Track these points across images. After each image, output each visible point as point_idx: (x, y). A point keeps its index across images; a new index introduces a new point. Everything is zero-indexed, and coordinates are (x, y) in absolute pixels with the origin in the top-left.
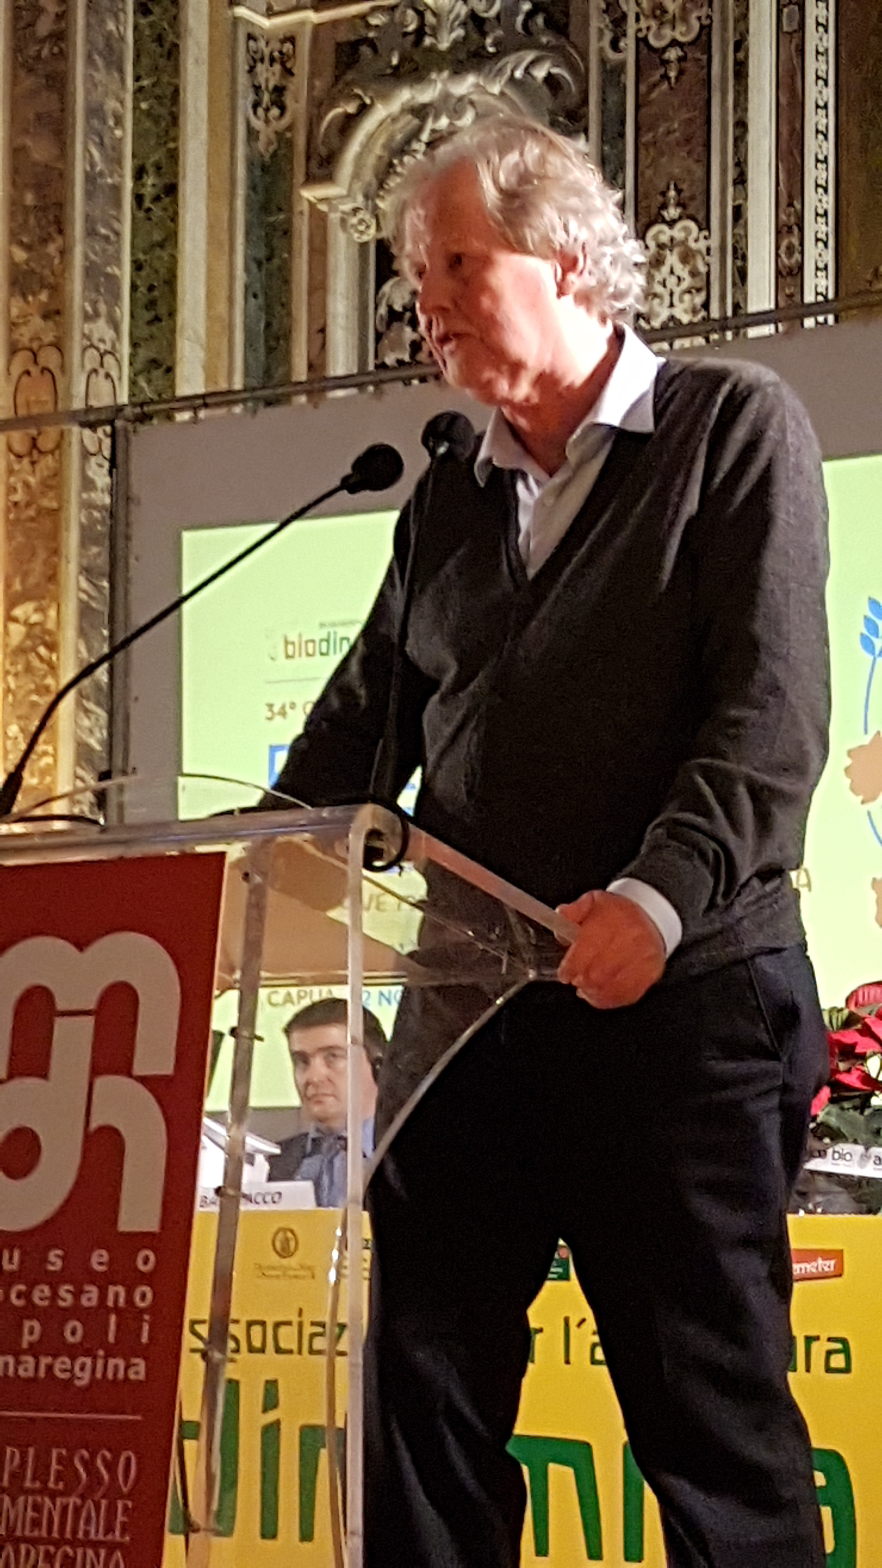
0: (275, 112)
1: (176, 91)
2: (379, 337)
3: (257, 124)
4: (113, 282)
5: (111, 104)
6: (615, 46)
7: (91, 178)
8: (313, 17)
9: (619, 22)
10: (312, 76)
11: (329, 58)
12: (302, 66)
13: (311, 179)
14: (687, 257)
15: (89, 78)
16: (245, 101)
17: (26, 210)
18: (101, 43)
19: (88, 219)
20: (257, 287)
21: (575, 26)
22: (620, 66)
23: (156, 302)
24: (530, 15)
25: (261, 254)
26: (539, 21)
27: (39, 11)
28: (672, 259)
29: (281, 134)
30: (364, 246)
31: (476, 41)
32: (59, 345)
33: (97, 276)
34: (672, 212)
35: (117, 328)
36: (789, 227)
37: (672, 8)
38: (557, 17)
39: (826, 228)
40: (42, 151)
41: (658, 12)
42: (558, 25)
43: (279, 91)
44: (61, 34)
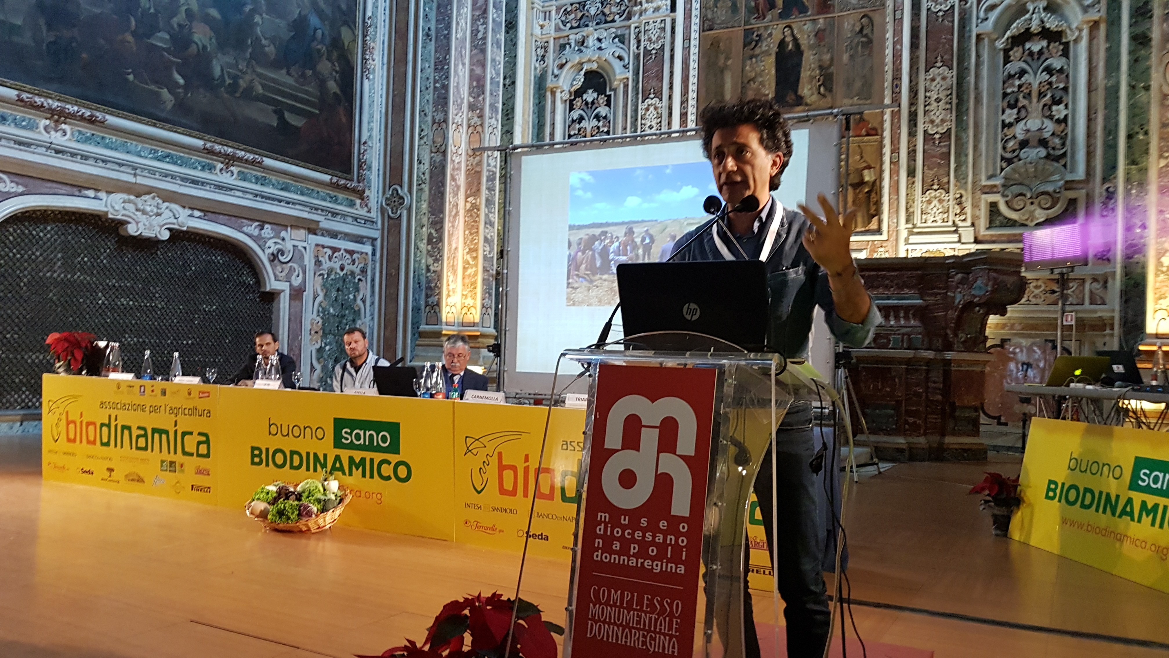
0: (542, 62)
1: (515, 56)
2: (569, 127)
3: (537, 65)
4: (497, 108)
5: (498, 58)
6: (638, 48)
7: (491, 78)
8: (554, 36)
9: (639, 42)
10: (554, 52)
11: (558, 48)
12: (551, 48)
13: (552, 81)
14: (656, 108)
15: (492, 50)
16: (534, 59)
17: (474, 88)
18: (495, 40)
19: (491, 90)
20: (536, 111)
21: (626, 42)
22: (639, 54)
23: (508, 114)
24: (614, 38)
25: (537, 102)
26: (617, 40)
27: (479, 32)
28: (652, 109)
29: (544, 69)
30: (566, 101)
31: (598, 45)
32: (481, 125)
33: (493, 106)
34: (652, 96)
35: (497, 121)
36: (684, 102)
37: (654, 39)
38: (622, 39)
39: (694, 102)
40: (478, 71)
41: (650, 40)
42: (622, 42)
43: (543, 56)
44: (484, 38)
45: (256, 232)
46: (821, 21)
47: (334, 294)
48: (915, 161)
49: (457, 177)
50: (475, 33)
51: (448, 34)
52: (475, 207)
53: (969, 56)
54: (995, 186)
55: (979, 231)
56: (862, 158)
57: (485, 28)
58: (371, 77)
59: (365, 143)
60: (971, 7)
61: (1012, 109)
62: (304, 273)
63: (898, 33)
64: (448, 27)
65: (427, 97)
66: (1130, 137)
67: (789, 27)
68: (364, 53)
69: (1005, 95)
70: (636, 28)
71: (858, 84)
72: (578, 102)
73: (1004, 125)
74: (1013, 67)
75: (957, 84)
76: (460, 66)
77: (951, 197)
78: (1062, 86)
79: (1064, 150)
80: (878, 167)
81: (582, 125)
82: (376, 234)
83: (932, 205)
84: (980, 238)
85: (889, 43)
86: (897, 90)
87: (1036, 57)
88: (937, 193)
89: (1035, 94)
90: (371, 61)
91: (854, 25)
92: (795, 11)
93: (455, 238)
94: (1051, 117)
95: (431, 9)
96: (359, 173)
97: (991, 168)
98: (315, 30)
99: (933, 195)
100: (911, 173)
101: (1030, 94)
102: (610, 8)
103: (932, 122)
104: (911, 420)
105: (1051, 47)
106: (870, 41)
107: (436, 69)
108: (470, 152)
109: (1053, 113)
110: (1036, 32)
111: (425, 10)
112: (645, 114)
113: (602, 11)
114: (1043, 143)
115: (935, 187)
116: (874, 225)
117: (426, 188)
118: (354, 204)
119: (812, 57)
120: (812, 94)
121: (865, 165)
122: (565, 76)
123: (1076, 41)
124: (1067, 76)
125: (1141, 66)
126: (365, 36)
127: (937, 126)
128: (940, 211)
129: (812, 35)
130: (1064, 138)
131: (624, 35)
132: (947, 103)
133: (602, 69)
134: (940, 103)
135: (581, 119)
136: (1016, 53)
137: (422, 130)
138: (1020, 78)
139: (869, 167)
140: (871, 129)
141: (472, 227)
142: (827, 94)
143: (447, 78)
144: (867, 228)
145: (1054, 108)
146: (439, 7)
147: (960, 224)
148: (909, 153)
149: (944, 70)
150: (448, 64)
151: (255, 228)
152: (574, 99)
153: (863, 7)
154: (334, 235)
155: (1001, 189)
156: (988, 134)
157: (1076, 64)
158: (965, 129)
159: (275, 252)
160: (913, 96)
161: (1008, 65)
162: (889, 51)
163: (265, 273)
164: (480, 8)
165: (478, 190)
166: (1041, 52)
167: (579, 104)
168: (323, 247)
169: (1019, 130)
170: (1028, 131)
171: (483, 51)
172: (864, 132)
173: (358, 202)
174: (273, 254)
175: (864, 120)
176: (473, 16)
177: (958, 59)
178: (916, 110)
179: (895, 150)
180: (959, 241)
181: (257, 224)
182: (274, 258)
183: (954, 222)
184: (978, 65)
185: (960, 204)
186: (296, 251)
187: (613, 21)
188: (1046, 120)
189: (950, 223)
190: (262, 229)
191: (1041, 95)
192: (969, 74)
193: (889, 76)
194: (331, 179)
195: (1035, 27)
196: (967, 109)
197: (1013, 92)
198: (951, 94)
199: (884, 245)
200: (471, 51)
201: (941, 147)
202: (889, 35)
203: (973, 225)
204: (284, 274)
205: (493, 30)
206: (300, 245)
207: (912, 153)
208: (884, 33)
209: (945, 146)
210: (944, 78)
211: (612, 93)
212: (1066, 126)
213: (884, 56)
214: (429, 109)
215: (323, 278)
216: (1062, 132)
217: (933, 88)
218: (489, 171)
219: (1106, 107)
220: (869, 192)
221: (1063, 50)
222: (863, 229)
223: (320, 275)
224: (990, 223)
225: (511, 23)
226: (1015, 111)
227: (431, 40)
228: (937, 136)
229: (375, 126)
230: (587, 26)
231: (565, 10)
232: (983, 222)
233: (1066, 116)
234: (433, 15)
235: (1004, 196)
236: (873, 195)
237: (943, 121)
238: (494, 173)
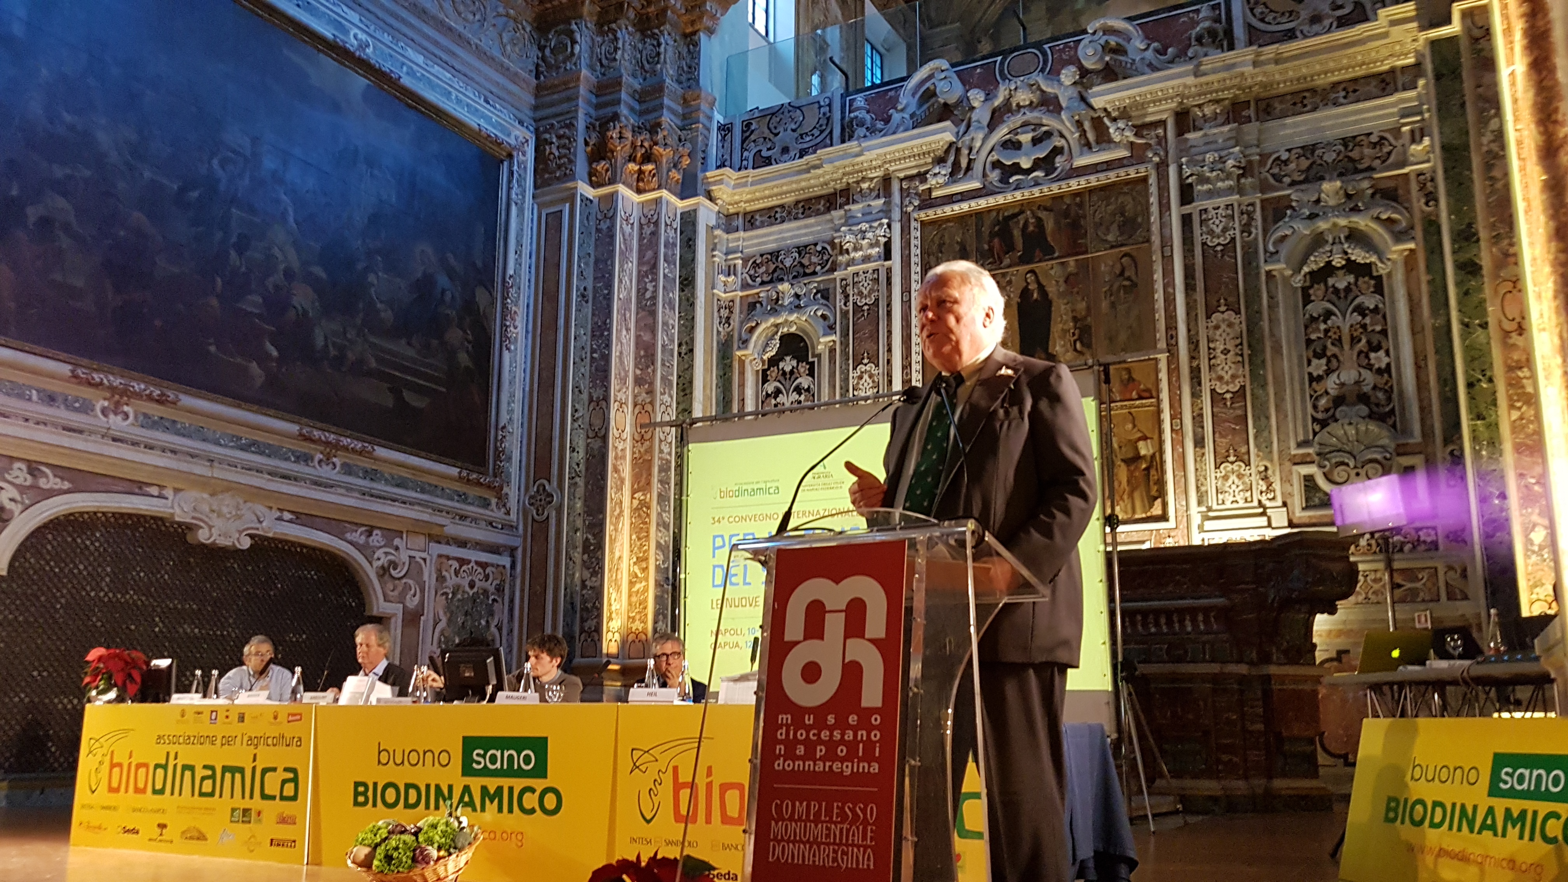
0: (727, 325)
1: (693, 318)
2: (763, 402)
3: (721, 329)
4: (670, 382)
5: (671, 322)
6: (845, 304)
7: (663, 346)
8: (740, 294)
9: (847, 297)
10: (741, 312)
11: (746, 307)
12: (737, 309)
13: (739, 348)
14: (871, 376)
15: (663, 312)
16: (716, 321)
17: (641, 358)
18: (667, 300)
19: (663, 360)
20: (720, 385)
21: (831, 297)
22: (848, 311)
23: (686, 389)
24: (816, 294)
25: (722, 373)
26: (819, 295)
27: (646, 290)
28: (866, 377)
29: (728, 333)
30: (758, 371)
31: (797, 302)
32: (652, 403)
33: (665, 380)
34: (866, 361)
35: (672, 398)
36: (906, 366)
37: (865, 292)
38: (825, 294)
39: (919, 367)
40: (647, 337)
41: (860, 294)
42: (826, 297)
43: (728, 318)
44: (654, 298)
45: (362, 540)
46: (1072, 263)
47: (460, 620)
48: (1203, 427)
49: (621, 468)
50: (641, 292)
51: (608, 294)
52: (644, 505)
53: (1260, 297)
54: (1309, 454)
55: (1293, 513)
56: (1134, 426)
57: (655, 286)
58: (512, 347)
59: (504, 427)
60: (1256, 239)
61: (1319, 358)
62: (422, 591)
63: (1168, 273)
64: (609, 286)
65: (583, 370)
66: (1470, 385)
67: (1032, 271)
68: (504, 318)
69: (1309, 342)
70: (842, 280)
71: (1123, 337)
72: (773, 372)
73: (1312, 379)
74: (1316, 308)
75: (1248, 330)
76: (624, 332)
77: (1253, 470)
78: (1378, 328)
79: (1391, 406)
80: (1156, 437)
81: (778, 400)
82: (517, 542)
83: (1230, 481)
84: (1295, 521)
85: (1159, 286)
86: (1173, 342)
87: (1342, 295)
88: (1235, 467)
89: (1346, 339)
90: (512, 329)
91: (1113, 266)
92: (1038, 253)
93: (618, 544)
94: (1369, 367)
95: (586, 264)
96: (495, 464)
97: (1300, 431)
98: (443, 292)
99: (1229, 469)
100: (1199, 442)
101: (1340, 340)
102: (810, 259)
103: (1220, 378)
104: (1225, 758)
105: (1359, 283)
106: (1134, 285)
107: (593, 336)
108: (637, 437)
109: (1372, 362)
110: (1339, 265)
111: (579, 266)
112: (858, 383)
113: (800, 262)
114: (1363, 398)
115: (1232, 459)
116: (1157, 510)
117: (580, 482)
118: (489, 504)
119: (1063, 307)
120: (1067, 351)
121: (1139, 435)
122: (756, 342)
123: (1389, 275)
124: (1384, 317)
125: (1474, 299)
126: (504, 298)
127: (1227, 383)
128: (1241, 488)
129: (1062, 280)
130: (1389, 392)
131: (828, 290)
132: (1237, 354)
133: (804, 331)
134: (1229, 356)
135: (778, 392)
136: (1317, 291)
137: (576, 411)
138: (1325, 322)
139: (1145, 438)
140: (1144, 391)
141: (640, 530)
142: (1085, 350)
143: (608, 346)
144: (1149, 514)
145: (1372, 355)
146: (596, 262)
147: (1268, 504)
148: (1194, 418)
149: (1230, 315)
150: (609, 330)
151: (361, 534)
152: (769, 369)
153: (1122, 245)
154: (462, 543)
155: (1316, 458)
156: (1293, 390)
157: (1393, 302)
158: (1264, 386)
159: (386, 565)
160: (1193, 347)
161: (1309, 307)
162: (1159, 296)
163: (372, 592)
164: (648, 262)
165: (649, 483)
166: (1348, 289)
167: (774, 375)
168: (448, 558)
169: (1331, 384)
170: (1343, 385)
171: (653, 313)
172: (1134, 395)
173: (494, 501)
174: (383, 567)
175: (1134, 380)
176: (639, 272)
177: (1246, 302)
178: (1198, 365)
179: (1176, 415)
180: (1269, 525)
181: (363, 529)
182: (384, 572)
183: (1260, 502)
184: (1272, 307)
185: (1265, 478)
186: (413, 565)
187: (814, 273)
188: (1362, 371)
189: (1255, 503)
190: (370, 534)
191: (1354, 340)
192: (1261, 319)
193: (1161, 325)
194: (460, 473)
195: (1338, 261)
196: (1263, 362)
197: (1319, 338)
198: (1241, 344)
199: (1172, 534)
200: (637, 314)
201: (1234, 409)
202: (1158, 276)
203: (1285, 504)
204: (396, 593)
205: (664, 287)
206: (418, 555)
207: (1198, 419)
208: (1152, 274)
209: (1240, 407)
210: (1230, 325)
211: (816, 360)
212: (1390, 376)
213: (1153, 301)
214: (584, 385)
215: (447, 598)
216: (1386, 384)
217: (1217, 337)
218: (661, 459)
219: (1437, 352)
220: (1147, 469)
221: (1375, 286)
222: (1144, 516)
223: (443, 594)
224: (1307, 501)
225: (686, 279)
226: (1324, 361)
227: (587, 302)
228: (1228, 396)
229: (517, 407)
230: (781, 280)
231: (754, 262)
232: (1297, 501)
233: (1388, 365)
234: (590, 273)
235: (1321, 466)
236: (1153, 472)
237: (1234, 377)
238: (669, 462)
